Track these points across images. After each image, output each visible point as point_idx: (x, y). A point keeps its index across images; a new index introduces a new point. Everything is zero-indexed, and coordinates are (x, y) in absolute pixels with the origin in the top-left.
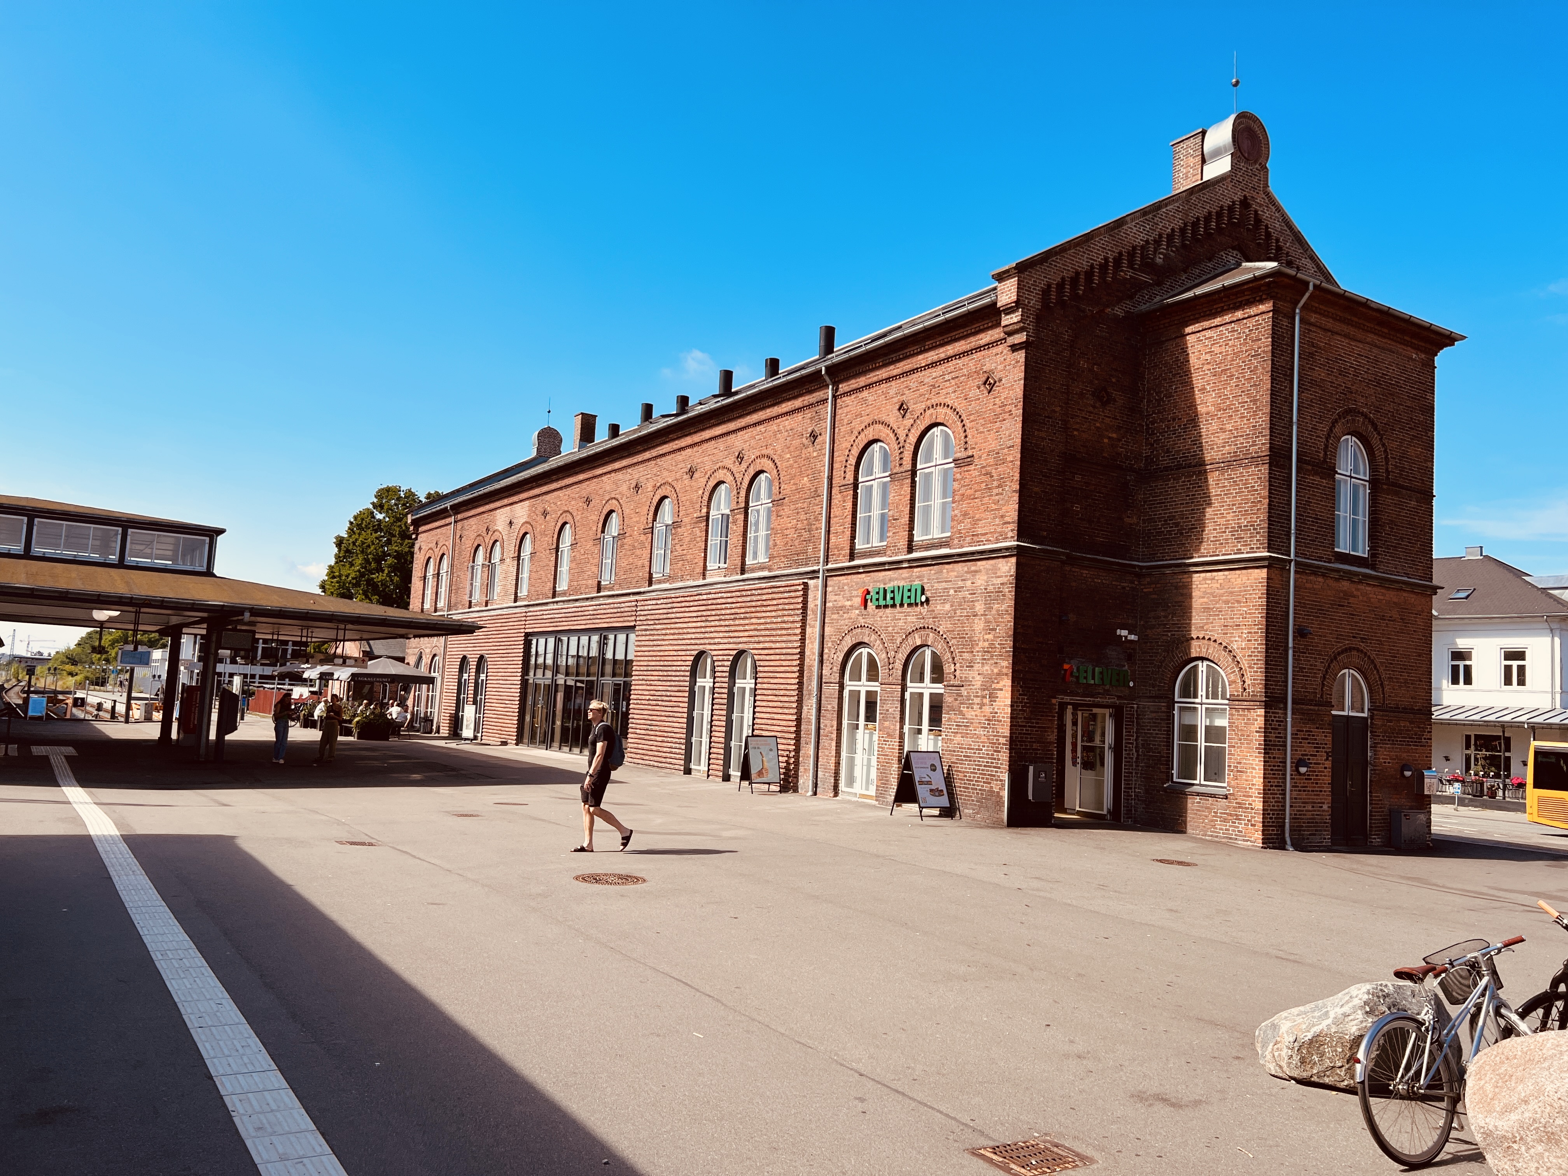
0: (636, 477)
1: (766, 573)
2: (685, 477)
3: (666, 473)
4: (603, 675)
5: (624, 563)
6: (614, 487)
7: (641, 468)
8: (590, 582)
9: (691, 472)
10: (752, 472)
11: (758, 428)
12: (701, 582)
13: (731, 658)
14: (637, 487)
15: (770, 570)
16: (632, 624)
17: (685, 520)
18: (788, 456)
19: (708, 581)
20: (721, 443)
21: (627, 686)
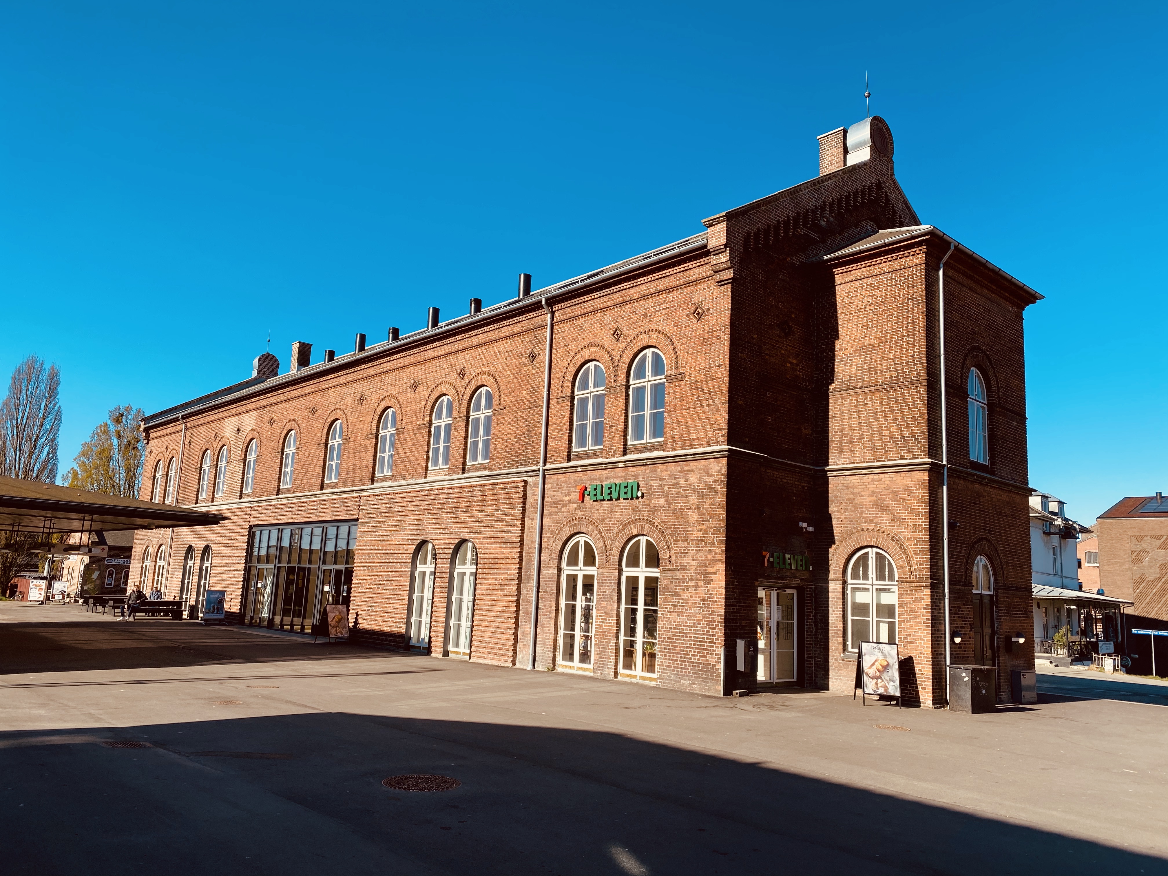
0: (361, 390)
1: (487, 472)
2: (409, 390)
3: (389, 388)
4: (324, 562)
5: (347, 465)
6: (339, 399)
7: (365, 383)
8: (314, 481)
9: (415, 387)
10: (473, 386)
11: (480, 350)
12: (423, 480)
13: (453, 547)
14: (362, 399)
15: (490, 469)
16: (355, 517)
17: (410, 427)
18: (508, 373)
19: (429, 479)
20: (444, 363)
21: (349, 573)
